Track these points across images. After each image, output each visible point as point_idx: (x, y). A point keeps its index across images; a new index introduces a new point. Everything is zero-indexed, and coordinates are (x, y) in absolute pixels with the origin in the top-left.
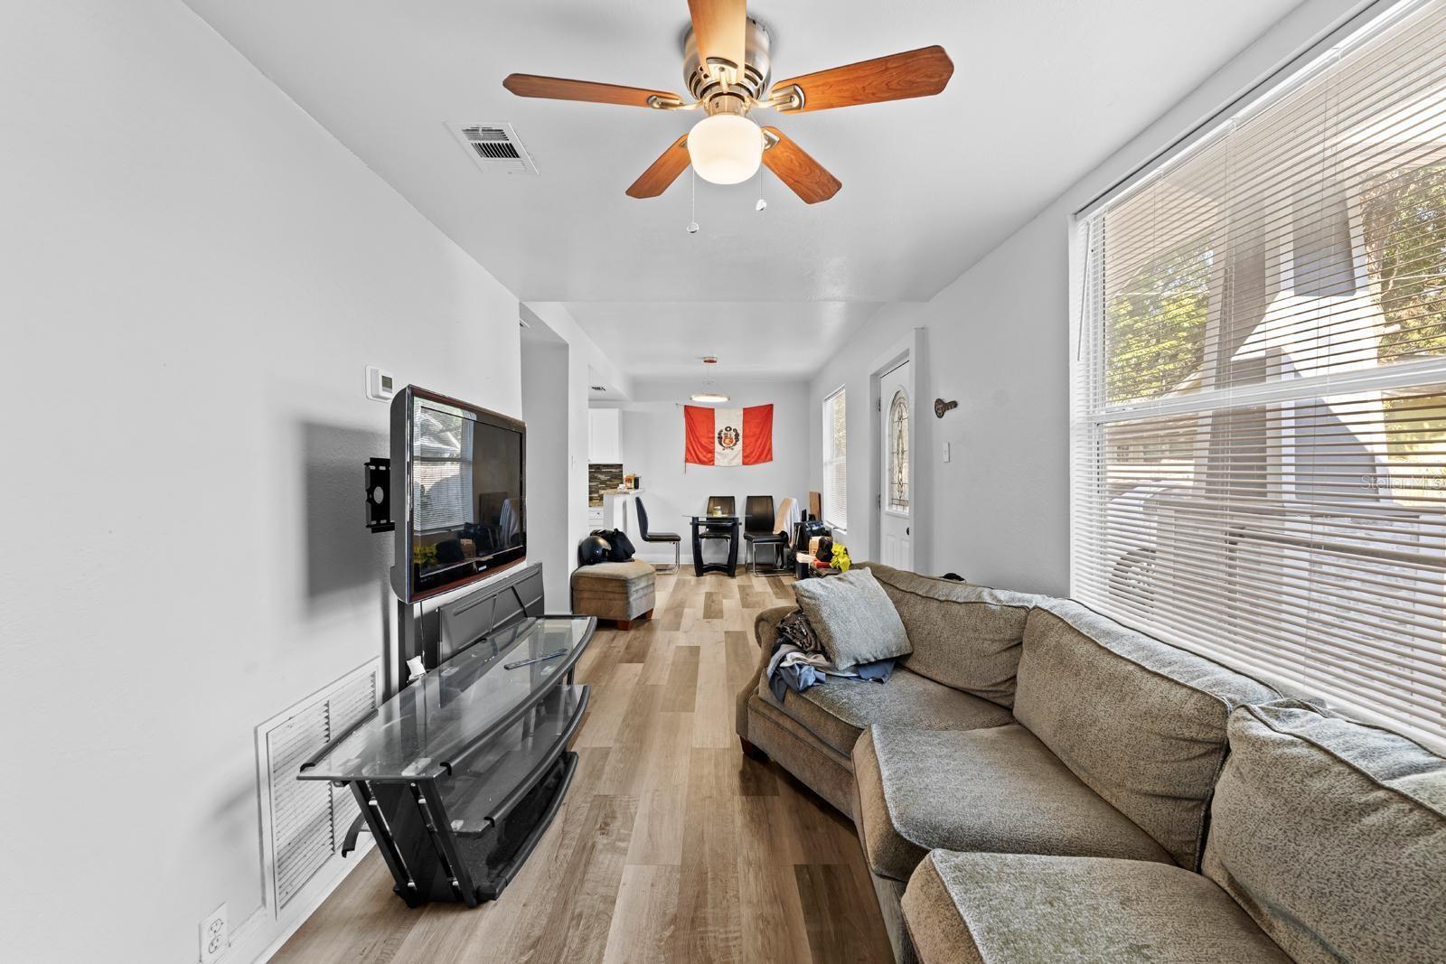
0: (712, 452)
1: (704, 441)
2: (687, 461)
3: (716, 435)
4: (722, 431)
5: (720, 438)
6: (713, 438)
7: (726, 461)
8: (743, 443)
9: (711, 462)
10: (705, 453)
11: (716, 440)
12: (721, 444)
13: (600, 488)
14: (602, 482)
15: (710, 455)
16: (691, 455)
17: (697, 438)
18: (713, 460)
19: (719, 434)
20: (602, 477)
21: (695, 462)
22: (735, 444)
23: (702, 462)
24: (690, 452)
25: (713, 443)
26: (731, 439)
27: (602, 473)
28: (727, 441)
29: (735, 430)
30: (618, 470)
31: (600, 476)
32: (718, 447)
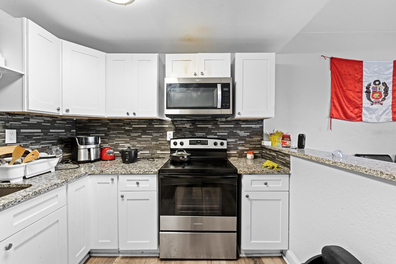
0: (359, 107)
1: (351, 94)
2: (332, 116)
3: (364, 89)
4: (370, 85)
5: (368, 92)
6: (361, 92)
7: (374, 116)
8: (393, 98)
9: (359, 118)
10: (351, 109)
11: (364, 95)
12: (369, 99)
13: (239, 145)
14: (242, 138)
15: (357, 111)
16: (337, 110)
17: (343, 91)
18: (361, 116)
19: (368, 88)
20: (242, 133)
21: (341, 118)
22: (384, 99)
23: (348, 118)
24: (335, 106)
25: (361, 98)
26: (380, 93)
27: (242, 129)
28: (376, 95)
29: (384, 84)
30: (258, 126)
31: (238, 132)
32: (365, 102)
